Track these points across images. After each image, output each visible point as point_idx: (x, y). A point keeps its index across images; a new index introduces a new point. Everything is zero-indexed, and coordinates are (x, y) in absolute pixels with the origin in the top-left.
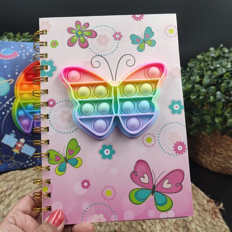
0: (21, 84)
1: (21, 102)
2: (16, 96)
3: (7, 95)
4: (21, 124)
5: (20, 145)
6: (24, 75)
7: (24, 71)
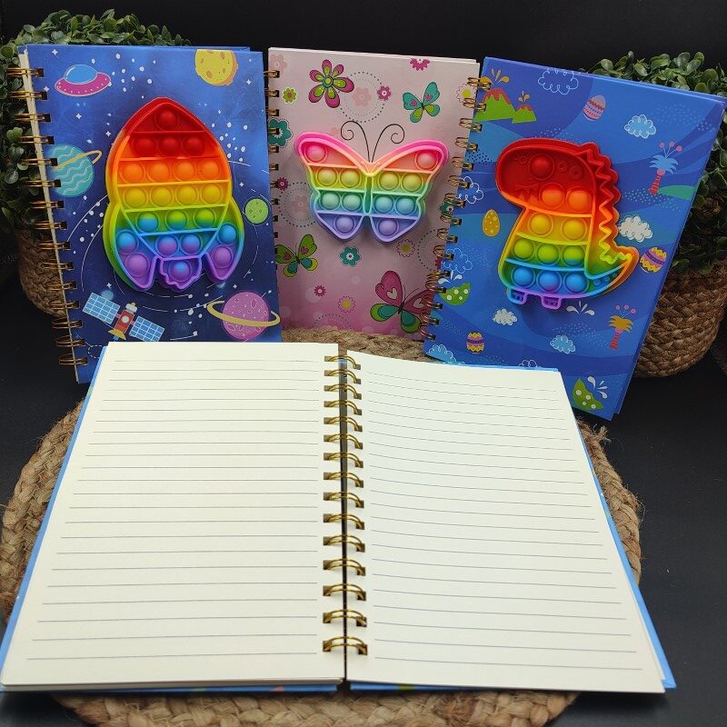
1: (125, 212)
2: (109, 195)
3: (87, 193)
4: (128, 268)
5: (125, 319)
6: (128, 138)
7: (128, 129)
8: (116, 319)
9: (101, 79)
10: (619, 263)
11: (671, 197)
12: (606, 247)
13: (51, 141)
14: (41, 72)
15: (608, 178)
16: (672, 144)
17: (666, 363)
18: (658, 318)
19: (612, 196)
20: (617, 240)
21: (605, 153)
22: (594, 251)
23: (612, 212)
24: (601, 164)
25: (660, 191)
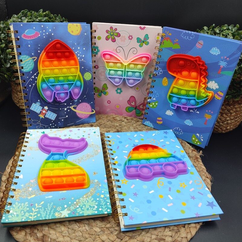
0: (43, 61)
1: (44, 77)
2: (39, 71)
3: (32, 71)
4: (45, 95)
5: (44, 112)
6: (45, 53)
7: (45, 50)
8: (41, 112)
9: (37, 34)
10: (207, 96)
11: (225, 75)
12: (203, 91)
13: (20, 54)
14: (17, 32)
15: (204, 68)
16: (225, 57)
17: (225, 129)
18: (222, 114)
19: (205, 74)
20: (207, 89)
21: (203, 59)
22: (199, 92)
23: (205, 79)
24: (201, 63)
25: (221, 73)
